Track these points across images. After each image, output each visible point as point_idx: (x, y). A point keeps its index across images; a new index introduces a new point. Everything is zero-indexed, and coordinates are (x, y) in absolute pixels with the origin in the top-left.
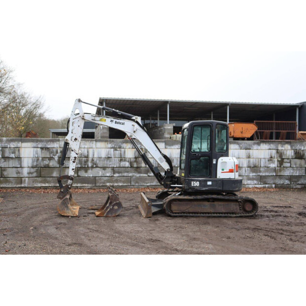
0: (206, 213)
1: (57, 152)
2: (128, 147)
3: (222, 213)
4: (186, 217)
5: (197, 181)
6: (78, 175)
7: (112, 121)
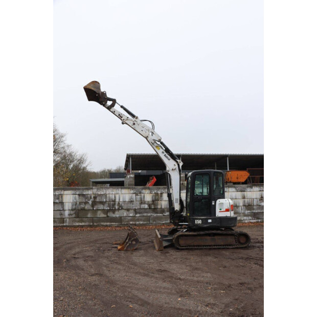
0: (208, 246)
1: (91, 198)
2: (146, 193)
4: (191, 249)
6: (107, 215)
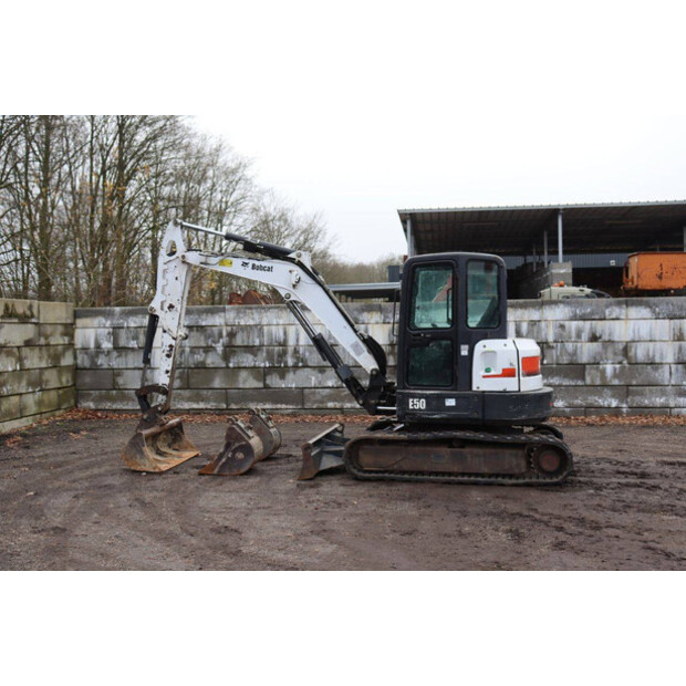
1: (220, 336)
3: (483, 475)
4: (392, 481)
5: (420, 397)
6: (265, 384)
7: (245, 264)
